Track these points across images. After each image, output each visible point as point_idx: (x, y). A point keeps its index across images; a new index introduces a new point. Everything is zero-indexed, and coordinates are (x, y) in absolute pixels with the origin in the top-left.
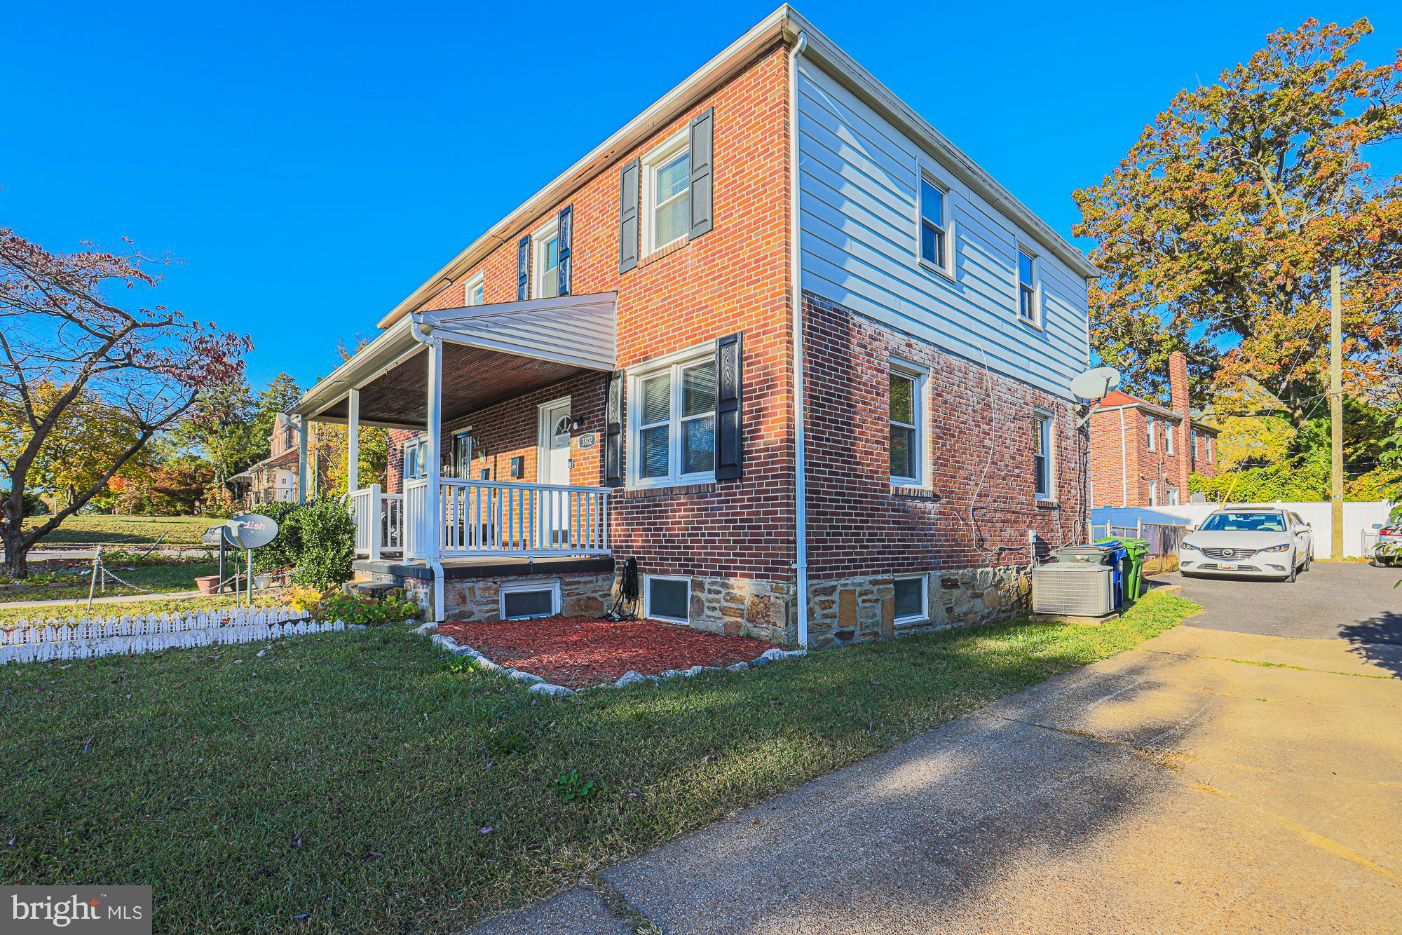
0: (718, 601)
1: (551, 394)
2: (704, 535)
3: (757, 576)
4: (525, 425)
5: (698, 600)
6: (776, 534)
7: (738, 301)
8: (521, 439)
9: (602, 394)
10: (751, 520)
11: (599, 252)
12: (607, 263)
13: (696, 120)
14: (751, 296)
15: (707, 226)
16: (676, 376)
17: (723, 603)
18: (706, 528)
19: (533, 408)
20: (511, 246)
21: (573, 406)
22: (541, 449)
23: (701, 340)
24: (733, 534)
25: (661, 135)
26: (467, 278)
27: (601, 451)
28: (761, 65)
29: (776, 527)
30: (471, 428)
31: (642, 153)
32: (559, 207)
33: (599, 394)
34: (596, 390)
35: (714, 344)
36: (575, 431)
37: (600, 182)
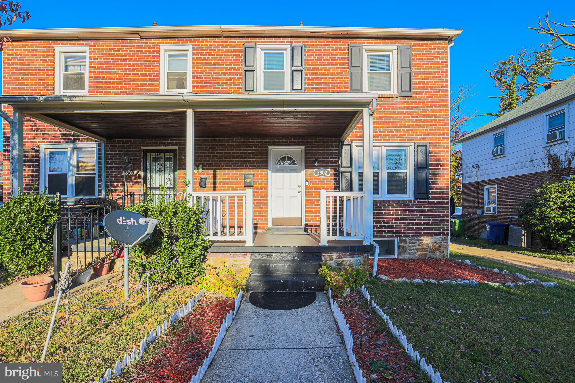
0: (415, 246)
1: (285, 142)
2: (407, 220)
3: (435, 235)
4: (253, 155)
5: (403, 247)
6: (444, 220)
7: (426, 130)
8: (249, 163)
9: (335, 150)
10: (433, 215)
11: (330, 78)
12: (338, 86)
13: (402, 46)
14: (433, 130)
15: (409, 94)
16: (383, 151)
17: (418, 247)
18: (408, 218)
19: (262, 147)
20: (233, 42)
21: (307, 152)
22: (269, 172)
23: (405, 140)
24: (423, 220)
25: (378, 41)
26: (166, 43)
27: (334, 179)
28: (437, 42)
29: (444, 217)
30: (176, 148)
31: (364, 43)
32: (289, 40)
33: (332, 150)
34: (330, 147)
35: (412, 144)
36: (310, 166)
37: (330, 42)
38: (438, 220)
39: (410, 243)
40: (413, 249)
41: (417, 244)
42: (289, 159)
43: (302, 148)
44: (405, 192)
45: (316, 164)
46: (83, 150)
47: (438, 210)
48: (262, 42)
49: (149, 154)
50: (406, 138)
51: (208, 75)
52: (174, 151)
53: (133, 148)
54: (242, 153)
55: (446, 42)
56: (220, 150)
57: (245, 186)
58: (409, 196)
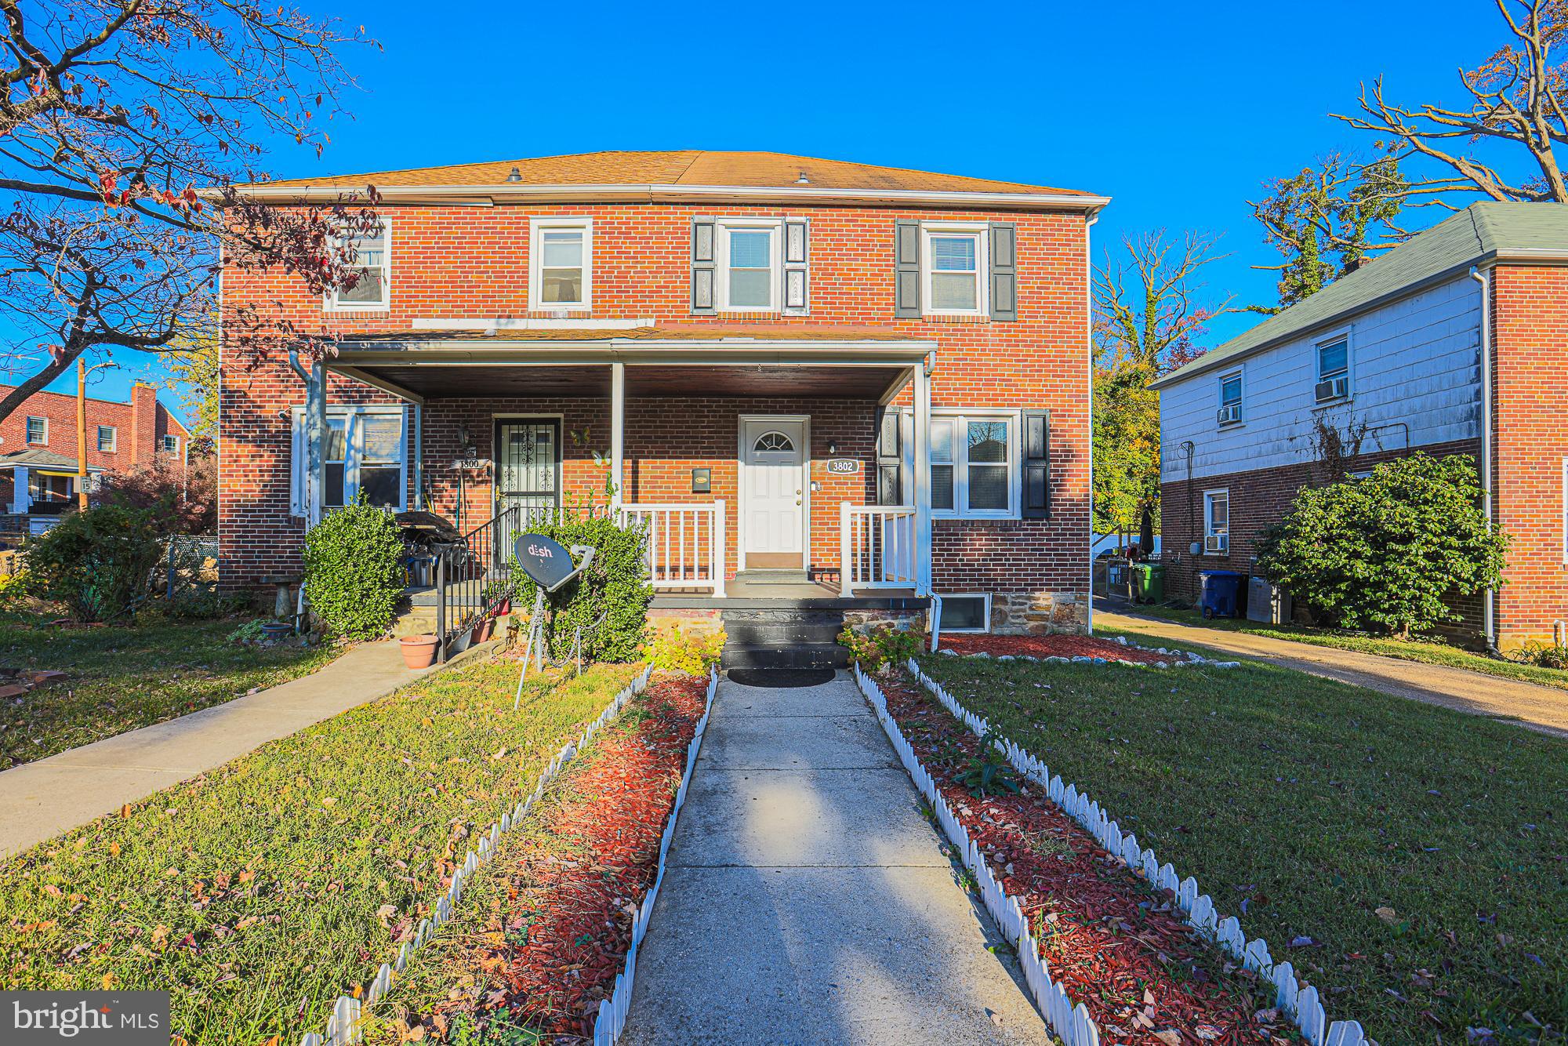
0: (1024, 611)
1: (771, 407)
2: (1008, 560)
3: (1063, 590)
4: (710, 432)
5: (1001, 612)
6: (1080, 560)
7: (1044, 386)
8: (702, 448)
9: (867, 423)
10: (1058, 550)
11: (859, 284)
12: (873, 299)
13: (997, 224)
14: (1057, 386)
15: (1010, 316)
16: (961, 425)
17: (1029, 612)
18: (1010, 555)
19: (728, 416)
20: (671, 213)
21: (814, 427)
22: (741, 464)
23: (1004, 405)
24: (1039, 560)
25: (951, 214)
26: (542, 213)
27: (866, 479)
28: (1065, 217)
29: (1080, 555)
30: (561, 415)
31: (925, 218)
32: (780, 210)
33: (862, 423)
34: (857, 418)
35: (1016, 412)
36: (821, 454)
37: (859, 216)
38: (1068, 560)
39: (1014, 604)
40: (1020, 617)
41: (1027, 606)
42: (780, 439)
43: (806, 418)
44: (1003, 505)
45: (832, 450)
46: (376, 417)
47: (1068, 540)
48: (728, 214)
49: (505, 428)
50: (1006, 400)
51: (622, 276)
52: (556, 421)
53: (476, 416)
54: (689, 427)
55: (1083, 218)
56: (646, 421)
57: (694, 492)
58: (1013, 512)
